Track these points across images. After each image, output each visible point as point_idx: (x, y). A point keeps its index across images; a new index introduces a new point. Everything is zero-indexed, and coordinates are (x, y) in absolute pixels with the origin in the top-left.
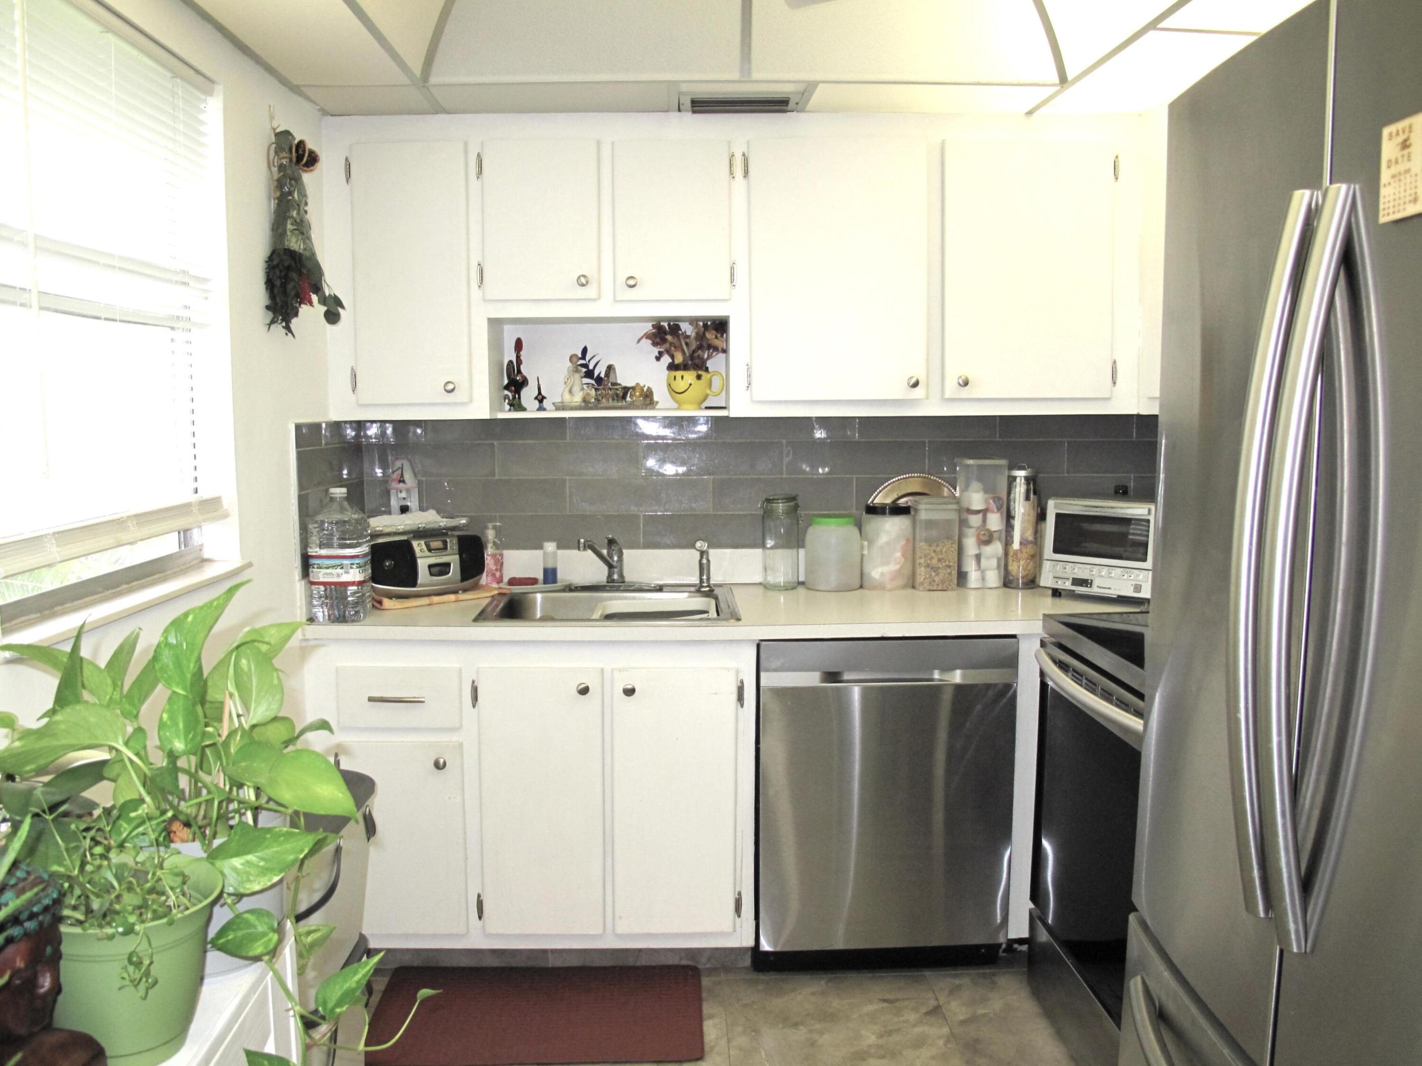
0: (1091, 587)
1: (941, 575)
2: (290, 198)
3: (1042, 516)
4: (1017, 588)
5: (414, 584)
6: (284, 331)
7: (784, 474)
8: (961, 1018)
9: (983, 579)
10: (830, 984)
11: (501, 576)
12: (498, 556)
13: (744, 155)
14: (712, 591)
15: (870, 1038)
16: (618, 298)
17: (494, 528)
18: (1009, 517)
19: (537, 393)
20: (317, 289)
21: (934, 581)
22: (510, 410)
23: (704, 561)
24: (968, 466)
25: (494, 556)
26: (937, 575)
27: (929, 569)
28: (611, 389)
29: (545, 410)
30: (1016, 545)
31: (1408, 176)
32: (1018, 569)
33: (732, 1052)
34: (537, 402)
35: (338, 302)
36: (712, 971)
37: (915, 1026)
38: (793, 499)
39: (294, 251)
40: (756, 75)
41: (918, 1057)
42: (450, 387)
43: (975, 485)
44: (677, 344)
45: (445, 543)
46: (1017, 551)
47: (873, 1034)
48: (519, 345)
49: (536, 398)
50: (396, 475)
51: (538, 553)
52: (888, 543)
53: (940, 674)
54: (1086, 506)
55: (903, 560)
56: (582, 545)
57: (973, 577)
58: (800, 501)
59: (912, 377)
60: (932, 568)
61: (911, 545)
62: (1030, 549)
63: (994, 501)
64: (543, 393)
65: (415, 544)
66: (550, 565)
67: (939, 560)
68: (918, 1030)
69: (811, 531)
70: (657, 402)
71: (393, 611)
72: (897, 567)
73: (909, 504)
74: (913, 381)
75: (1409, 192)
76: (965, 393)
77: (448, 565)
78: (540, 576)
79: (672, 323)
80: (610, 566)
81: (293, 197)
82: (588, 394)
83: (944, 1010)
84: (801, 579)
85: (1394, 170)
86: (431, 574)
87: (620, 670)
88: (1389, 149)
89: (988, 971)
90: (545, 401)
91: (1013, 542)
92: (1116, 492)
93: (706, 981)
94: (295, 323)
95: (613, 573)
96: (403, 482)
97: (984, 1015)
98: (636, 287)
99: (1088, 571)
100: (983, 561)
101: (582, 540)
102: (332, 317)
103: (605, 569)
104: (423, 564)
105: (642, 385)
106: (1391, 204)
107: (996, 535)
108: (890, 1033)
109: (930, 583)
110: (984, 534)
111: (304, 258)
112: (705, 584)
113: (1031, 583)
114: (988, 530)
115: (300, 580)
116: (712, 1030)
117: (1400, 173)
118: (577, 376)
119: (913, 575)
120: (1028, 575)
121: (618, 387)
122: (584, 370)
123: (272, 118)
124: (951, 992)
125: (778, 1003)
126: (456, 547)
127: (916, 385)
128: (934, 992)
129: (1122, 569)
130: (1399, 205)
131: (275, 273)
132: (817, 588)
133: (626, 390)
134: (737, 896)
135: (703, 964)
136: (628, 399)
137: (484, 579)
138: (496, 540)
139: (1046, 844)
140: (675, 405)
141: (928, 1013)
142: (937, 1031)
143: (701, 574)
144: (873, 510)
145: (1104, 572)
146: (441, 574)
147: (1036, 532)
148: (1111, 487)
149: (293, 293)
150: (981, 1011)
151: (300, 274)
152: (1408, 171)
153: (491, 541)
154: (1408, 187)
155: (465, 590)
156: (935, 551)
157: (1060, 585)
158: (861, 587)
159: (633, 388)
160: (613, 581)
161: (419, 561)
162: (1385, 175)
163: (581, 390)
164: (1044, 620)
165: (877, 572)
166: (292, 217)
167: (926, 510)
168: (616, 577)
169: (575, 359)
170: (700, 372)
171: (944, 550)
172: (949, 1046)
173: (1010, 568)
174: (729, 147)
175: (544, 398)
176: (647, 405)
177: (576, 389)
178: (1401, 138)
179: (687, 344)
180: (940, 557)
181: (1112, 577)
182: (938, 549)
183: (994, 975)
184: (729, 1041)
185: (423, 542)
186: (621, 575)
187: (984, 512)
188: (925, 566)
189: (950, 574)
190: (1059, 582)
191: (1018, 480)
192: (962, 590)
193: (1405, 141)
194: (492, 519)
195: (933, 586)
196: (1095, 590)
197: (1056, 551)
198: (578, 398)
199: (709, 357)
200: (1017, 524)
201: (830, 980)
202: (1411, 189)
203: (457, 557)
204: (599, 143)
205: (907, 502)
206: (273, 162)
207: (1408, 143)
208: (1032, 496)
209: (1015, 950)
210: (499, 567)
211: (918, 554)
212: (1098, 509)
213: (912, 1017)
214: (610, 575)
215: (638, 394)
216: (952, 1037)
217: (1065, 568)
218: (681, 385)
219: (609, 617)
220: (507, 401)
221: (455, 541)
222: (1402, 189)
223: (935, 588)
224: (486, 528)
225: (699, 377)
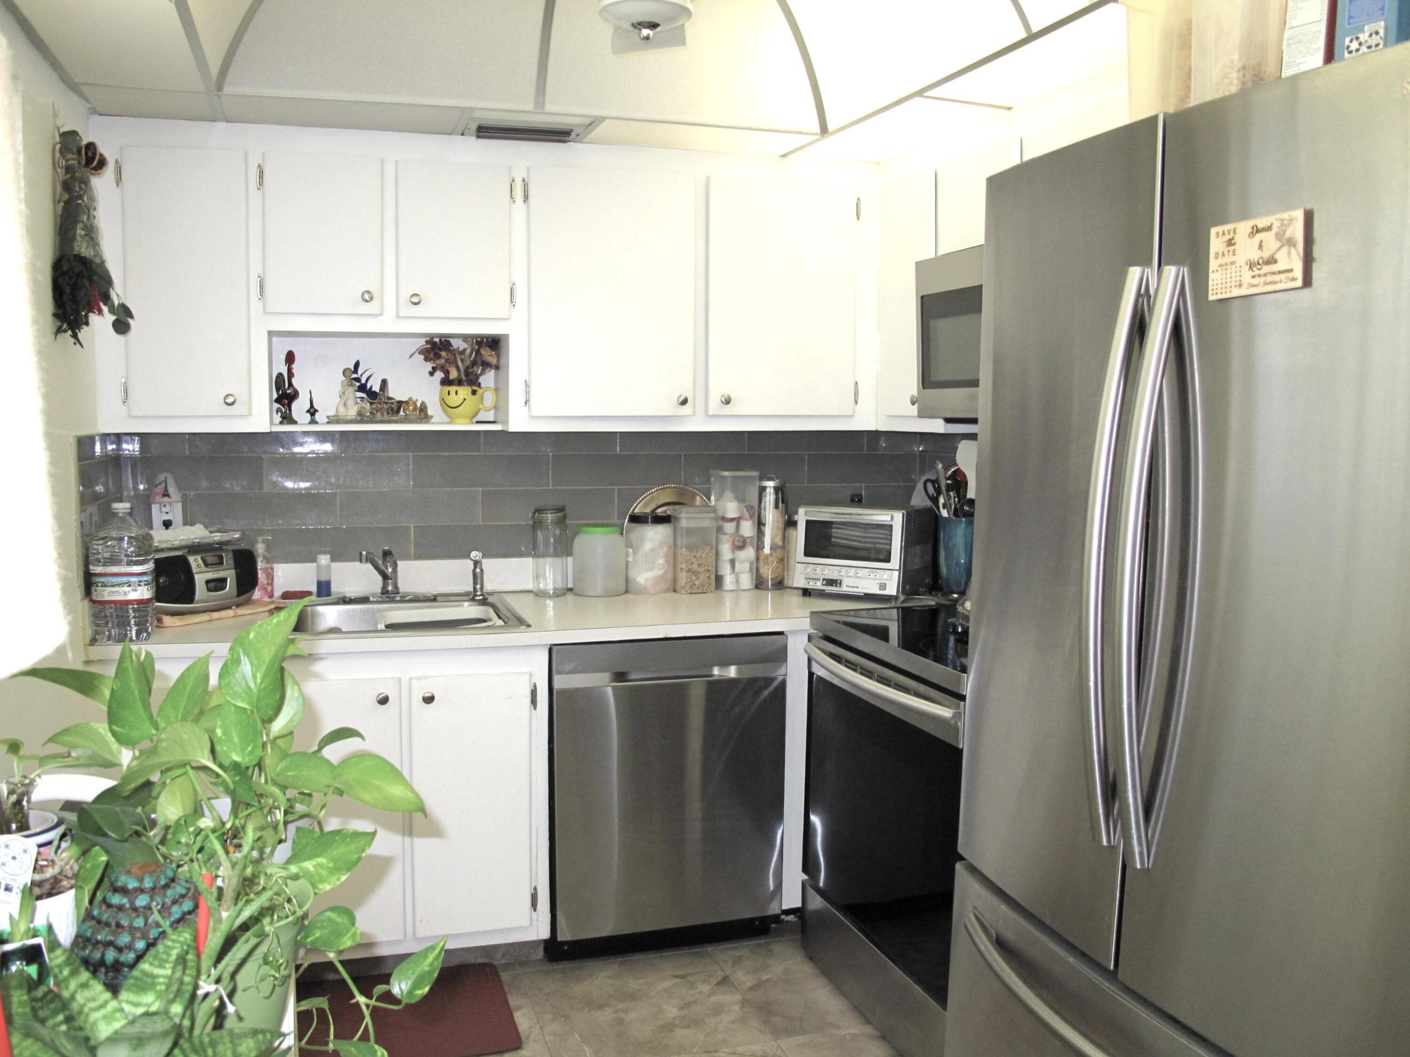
0: (840, 586)
1: (701, 579)
2: (80, 202)
3: (791, 523)
4: (767, 589)
5: (191, 600)
6: (73, 340)
7: (551, 485)
8: (749, 984)
9: (737, 582)
10: (622, 967)
11: (272, 591)
12: (269, 570)
13: (524, 180)
14: (485, 599)
15: (672, 1011)
16: (401, 314)
17: (264, 541)
18: (760, 524)
19: (309, 406)
20: (106, 298)
21: (695, 584)
22: (281, 423)
23: (478, 570)
24: (723, 477)
25: (265, 570)
26: (698, 579)
27: (690, 574)
28: (386, 403)
29: (317, 423)
30: (767, 550)
31: (1233, 266)
32: (768, 572)
33: (547, 1039)
34: (308, 415)
35: (128, 313)
36: (509, 966)
37: (709, 996)
38: (561, 509)
39: (85, 258)
40: (549, 108)
41: (720, 1023)
42: (230, 400)
43: (729, 495)
44: (452, 359)
45: (221, 558)
46: (768, 555)
47: (674, 1007)
48: (290, 358)
49: (308, 411)
50: (160, 489)
51: (311, 566)
52: (652, 550)
53: (720, 670)
54: (835, 513)
55: (666, 565)
56: (364, 557)
57: (729, 581)
58: (568, 511)
59: (680, 396)
60: (694, 573)
61: (672, 552)
62: (779, 553)
63: (747, 510)
64: (316, 406)
65: (191, 559)
66: (324, 578)
67: (699, 565)
68: (714, 999)
69: (577, 540)
70: (432, 417)
71: (172, 629)
72: (661, 572)
73: (668, 512)
74: (681, 399)
75: (1234, 279)
76: (727, 410)
77: (224, 580)
78: (314, 588)
79: (443, 339)
80: (385, 577)
81: (83, 201)
82: (363, 408)
83: (732, 979)
84: (570, 586)
85: (1220, 260)
86: (209, 590)
87: (418, 679)
88: (1216, 244)
89: (763, 941)
90: (317, 414)
91: (764, 547)
92: (852, 500)
93: (505, 976)
94: (84, 333)
95: (388, 584)
96: (168, 496)
97: (768, 980)
98: (421, 304)
99: (837, 572)
100: (737, 564)
101: (364, 553)
102: (121, 326)
103: (379, 579)
104: (200, 580)
105: (414, 399)
106: (1219, 286)
107: (748, 540)
108: (689, 1005)
109: (691, 587)
110: (739, 540)
111: (94, 266)
112: (479, 593)
113: (780, 585)
114: (742, 537)
115: (83, 599)
116: (523, 1020)
117: (1226, 264)
118: (351, 389)
119: (675, 580)
120: (777, 577)
121: (393, 401)
122: (358, 384)
123: (56, 115)
124: (735, 963)
125: (579, 989)
126: (231, 562)
127: (684, 402)
128: (718, 963)
129: (868, 570)
130: (1226, 288)
131: (64, 280)
132: (588, 594)
133: (400, 403)
134: (533, 891)
135: (498, 961)
136: (402, 413)
137: (257, 594)
138: (266, 554)
139: (815, 819)
140: (448, 420)
141: (719, 984)
142: (730, 999)
143: (475, 583)
144: (636, 519)
145: (852, 572)
146: (216, 589)
147: (784, 538)
148: (848, 495)
149: (85, 301)
150: (765, 977)
151: (91, 281)
152: (1233, 263)
153: (262, 555)
154: (1233, 275)
155: (238, 606)
156: (695, 557)
157: (811, 585)
158: (626, 592)
159: (407, 402)
160: (387, 592)
161: (197, 577)
162: (1213, 264)
163: (354, 405)
164: (811, 617)
165: (643, 577)
166: (83, 222)
167: (687, 518)
168: (390, 588)
169: (348, 373)
170: (475, 388)
171: (704, 555)
172: (745, 1010)
173: (761, 571)
174: (510, 173)
175: (316, 411)
176: (422, 419)
177: (350, 402)
178: (1227, 237)
179: (462, 360)
180: (700, 562)
181: (859, 577)
182: (698, 555)
183: (768, 944)
184: (542, 1028)
185: (199, 557)
186: (396, 587)
187: (737, 520)
188: (687, 571)
189: (709, 578)
190: (811, 583)
191: (768, 490)
192: (718, 592)
193: (1230, 240)
194: (261, 532)
195: (694, 589)
196: (845, 589)
197: (807, 554)
198: (352, 412)
199: (481, 374)
200: (768, 530)
201: (621, 963)
202: (1236, 276)
203: (233, 572)
204: (382, 161)
205: (665, 512)
206: (59, 162)
207: (1233, 242)
208: (780, 504)
209: (783, 920)
210: (270, 581)
211: (680, 559)
212: (847, 516)
213: (705, 988)
214: (384, 587)
215: (411, 408)
216: (744, 1002)
217: (816, 570)
218: (454, 400)
219: (391, 627)
220: (279, 414)
221: (230, 556)
222: (1229, 275)
223: (696, 591)
224: (256, 542)
225: (474, 393)
